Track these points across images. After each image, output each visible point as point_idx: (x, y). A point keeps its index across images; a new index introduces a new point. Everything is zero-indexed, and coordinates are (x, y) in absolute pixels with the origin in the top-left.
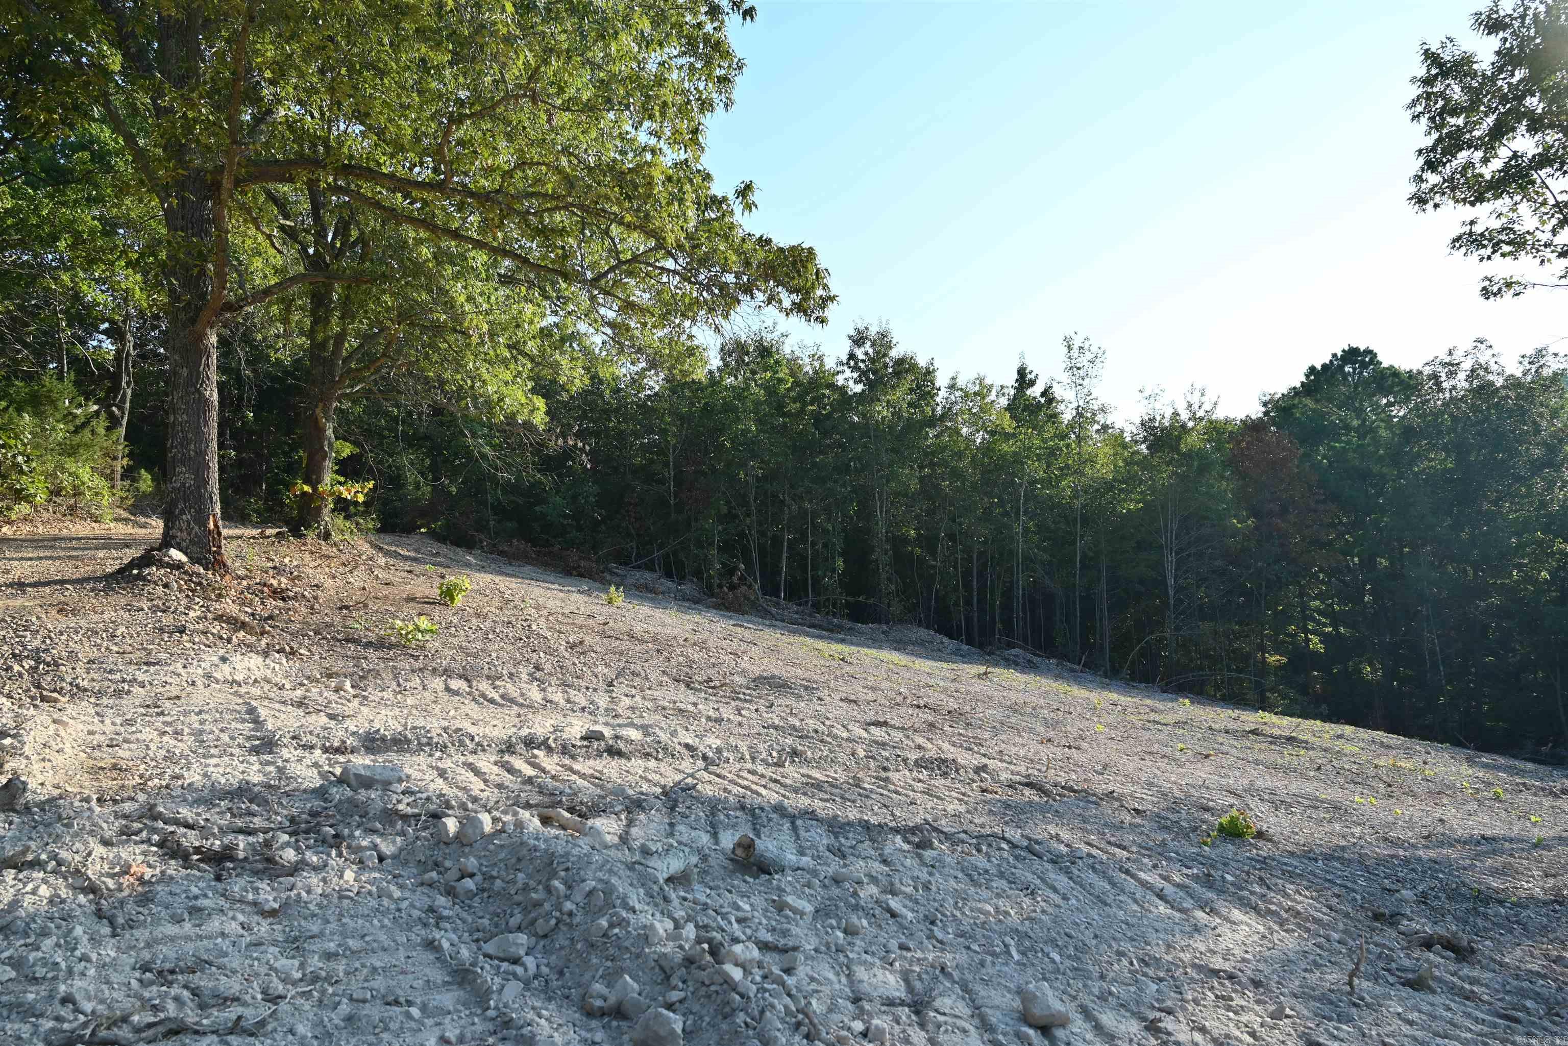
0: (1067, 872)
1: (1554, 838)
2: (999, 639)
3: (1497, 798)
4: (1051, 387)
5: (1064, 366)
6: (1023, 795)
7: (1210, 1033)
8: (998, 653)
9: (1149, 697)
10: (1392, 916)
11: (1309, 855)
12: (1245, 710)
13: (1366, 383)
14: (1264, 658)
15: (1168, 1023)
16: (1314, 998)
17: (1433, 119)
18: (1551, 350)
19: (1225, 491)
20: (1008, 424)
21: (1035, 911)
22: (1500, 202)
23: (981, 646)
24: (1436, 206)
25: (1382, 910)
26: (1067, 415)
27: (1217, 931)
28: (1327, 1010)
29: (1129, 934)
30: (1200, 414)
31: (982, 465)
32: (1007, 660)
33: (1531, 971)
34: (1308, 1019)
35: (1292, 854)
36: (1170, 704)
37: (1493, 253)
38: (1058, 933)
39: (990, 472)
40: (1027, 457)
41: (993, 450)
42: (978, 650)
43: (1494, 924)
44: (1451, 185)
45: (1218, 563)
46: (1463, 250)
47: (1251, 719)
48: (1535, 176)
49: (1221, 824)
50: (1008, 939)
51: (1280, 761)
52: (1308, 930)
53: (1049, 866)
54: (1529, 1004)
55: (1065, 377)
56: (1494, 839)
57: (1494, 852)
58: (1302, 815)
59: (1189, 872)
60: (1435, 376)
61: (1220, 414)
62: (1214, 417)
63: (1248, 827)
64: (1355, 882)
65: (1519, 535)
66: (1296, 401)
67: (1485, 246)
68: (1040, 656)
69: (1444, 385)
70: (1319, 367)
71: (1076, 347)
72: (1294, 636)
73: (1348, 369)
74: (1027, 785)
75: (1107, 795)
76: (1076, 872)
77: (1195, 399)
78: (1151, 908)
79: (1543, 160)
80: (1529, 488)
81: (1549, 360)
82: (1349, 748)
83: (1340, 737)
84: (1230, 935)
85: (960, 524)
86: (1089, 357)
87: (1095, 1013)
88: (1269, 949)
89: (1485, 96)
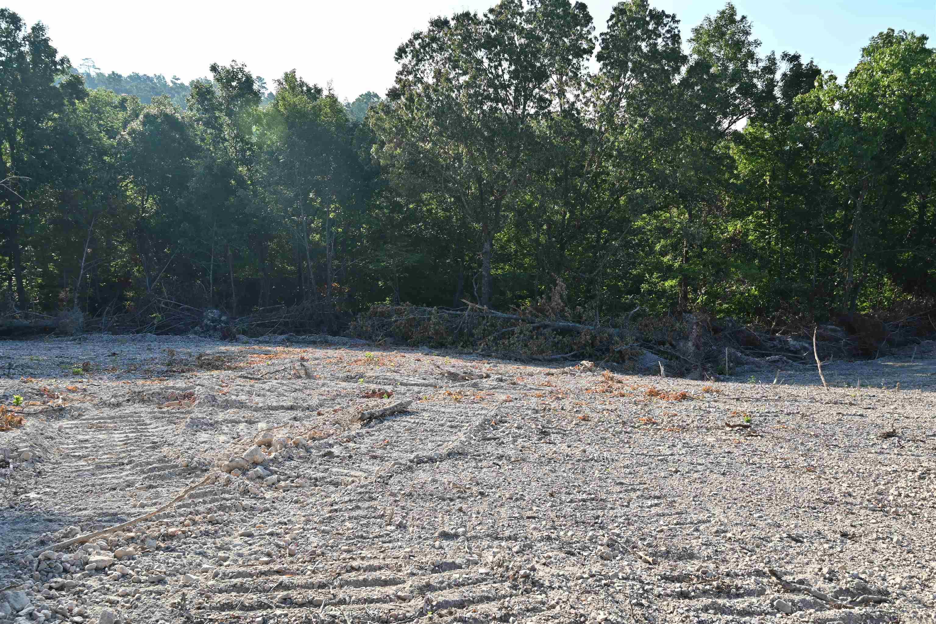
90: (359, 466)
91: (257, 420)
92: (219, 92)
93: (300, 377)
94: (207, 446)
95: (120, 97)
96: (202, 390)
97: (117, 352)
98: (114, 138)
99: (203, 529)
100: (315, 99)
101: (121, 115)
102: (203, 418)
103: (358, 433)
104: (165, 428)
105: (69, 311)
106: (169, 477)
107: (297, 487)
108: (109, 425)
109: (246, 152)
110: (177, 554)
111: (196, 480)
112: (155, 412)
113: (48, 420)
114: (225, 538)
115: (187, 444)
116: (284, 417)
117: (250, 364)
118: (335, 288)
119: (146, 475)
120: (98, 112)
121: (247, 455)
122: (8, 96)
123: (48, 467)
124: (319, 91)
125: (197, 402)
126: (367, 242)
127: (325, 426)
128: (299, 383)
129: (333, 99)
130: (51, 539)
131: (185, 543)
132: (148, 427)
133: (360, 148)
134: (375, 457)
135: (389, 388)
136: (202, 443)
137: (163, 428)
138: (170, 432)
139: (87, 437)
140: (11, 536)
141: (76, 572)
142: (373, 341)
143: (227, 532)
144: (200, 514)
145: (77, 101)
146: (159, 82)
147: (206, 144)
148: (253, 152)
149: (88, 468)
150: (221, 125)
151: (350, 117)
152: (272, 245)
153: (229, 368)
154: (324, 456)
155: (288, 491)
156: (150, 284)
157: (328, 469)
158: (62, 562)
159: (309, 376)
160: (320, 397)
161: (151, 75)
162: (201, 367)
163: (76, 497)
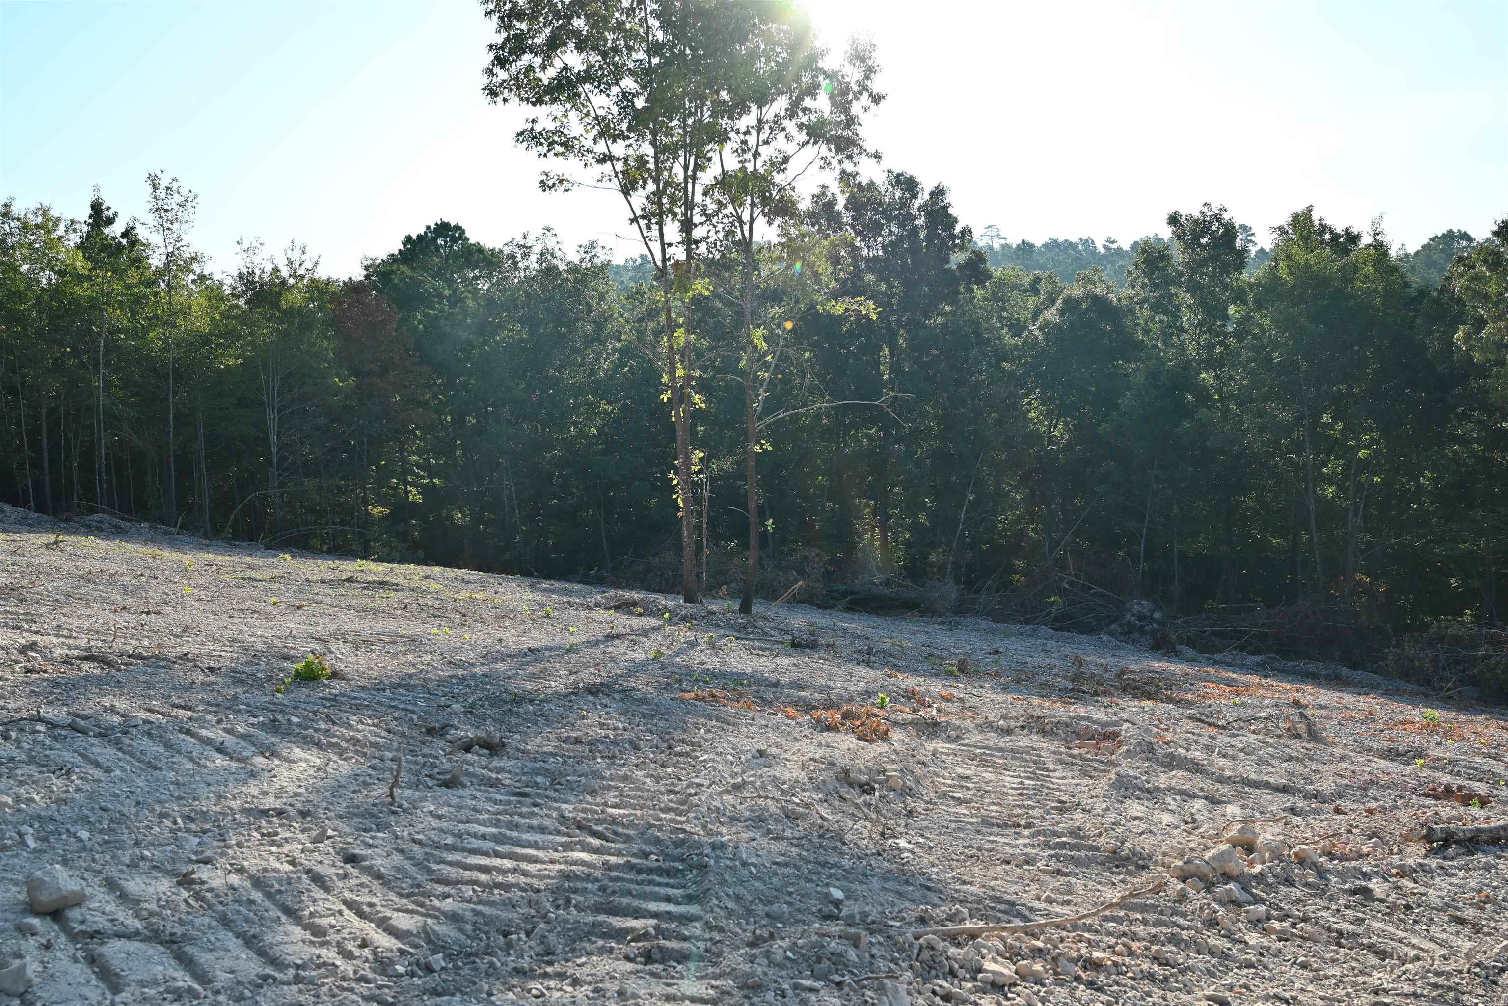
0: (118, 745)
1: (583, 643)
2: (78, 504)
3: (548, 616)
4: (133, 228)
5: (149, 206)
6: (79, 670)
7: (247, 872)
8: (77, 519)
9: (250, 555)
10: (442, 728)
11: (378, 688)
12: (346, 560)
13: (456, 256)
14: (366, 511)
15: (203, 873)
16: (358, 815)
17: (501, 18)
18: (600, 244)
19: (327, 350)
20: (80, 264)
21: (67, 791)
22: (555, 106)
23: (55, 513)
24: (505, 100)
25: (433, 725)
26: (156, 261)
27: (273, 773)
28: (369, 823)
29: (177, 794)
30: (301, 271)
31: (50, 308)
32: (89, 526)
33: (546, 753)
34: (349, 835)
35: (363, 688)
36: (271, 560)
37: (549, 151)
38: (92, 809)
39: (61, 317)
40: (107, 303)
41: (64, 293)
42: (51, 518)
43: (524, 719)
44: (517, 84)
45: (322, 420)
46: (525, 144)
47: (349, 567)
48: (581, 89)
49: (297, 670)
50: (25, 828)
51: (370, 605)
52: (364, 755)
53: (96, 741)
54: (539, 779)
55: (151, 219)
56: (538, 650)
57: (536, 661)
58: (380, 650)
59: (255, 721)
60: (512, 256)
61: (322, 273)
62: (316, 276)
63: (323, 669)
64: (416, 704)
65: (576, 398)
66: (395, 267)
67: (541, 144)
68: (129, 520)
69: (520, 265)
70: (414, 237)
71: (162, 186)
72: (395, 489)
73: (440, 242)
74: (86, 658)
75: (180, 658)
76: (127, 741)
77: (296, 256)
78: (208, 763)
79: (587, 77)
80: (583, 359)
81: (598, 251)
82: (435, 586)
83: (427, 577)
84: (285, 774)
85: (23, 376)
86: (177, 198)
87: (122, 882)
88: (322, 779)
89: (544, 8)
90: (1428, 931)
91: (1224, 799)
92: (1178, 256)
93: (1297, 736)
94: (1143, 826)
95: (1031, 276)
96: (1133, 731)
97: (1001, 650)
98: (1020, 336)
99: (1145, 966)
100: (1347, 252)
101: (1032, 302)
102: (1136, 778)
103: (1421, 865)
104: (1076, 781)
105: (939, 581)
106: (1085, 863)
107: (1302, 937)
108: (998, 761)
109: (1214, 348)
110: (1107, 998)
111: (1129, 879)
112: (1061, 753)
113: (919, 736)
114: (1181, 995)
115: (1111, 817)
116: (1271, 803)
117: (1204, 697)
118: (1360, 583)
119: (1052, 852)
120: (1001, 299)
121: (1213, 858)
122: (894, 286)
123: (920, 806)
124: (1353, 238)
125: (1125, 748)
126: (1432, 503)
127: (1352, 837)
128: (1297, 747)
129: (1380, 248)
130: (931, 918)
131: (1118, 984)
132: (1051, 774)
133: (1431, 333)
134: (1461, 921)
135: (1482, 789)
136: (1136, 818)
137: (1073, 781)
138: (1083, 789)
139: (968, 772)
140: (883, 897)
141: (964, 979)
142: (1433, 689)
143: (1185, 986)
144: (1139, 940)
145: (975, 287)
146: (1085, 250)
147: (1152, 339)
148: (1227, 347)
149: (971, 820)
150: (1178, 308)
151: (1411, 278)
152: (1249, 501)
153: (1169, 700)
154: (1354, 892)
155: (1287, 940)
156: (1050, 552)
157: (1363, 920)
158: (948, 958)
159: (1314, 736)
160: (1339, 780)
161: (1074, 239)
162: (1124, 691)
163: (958, 861)
